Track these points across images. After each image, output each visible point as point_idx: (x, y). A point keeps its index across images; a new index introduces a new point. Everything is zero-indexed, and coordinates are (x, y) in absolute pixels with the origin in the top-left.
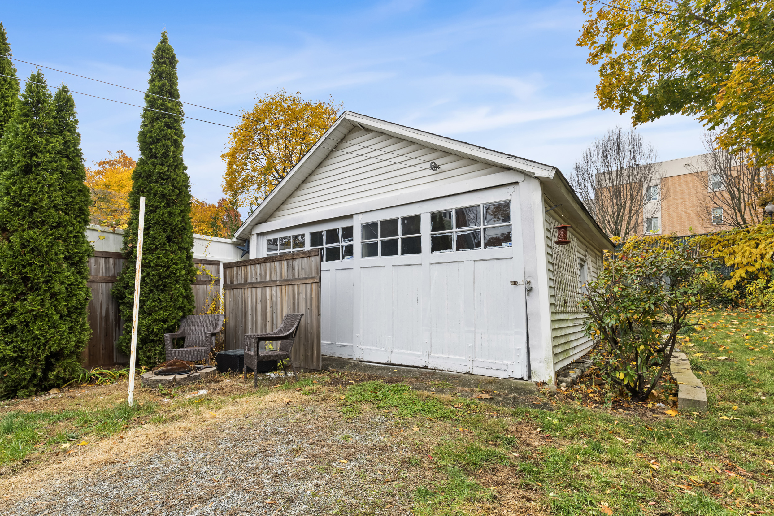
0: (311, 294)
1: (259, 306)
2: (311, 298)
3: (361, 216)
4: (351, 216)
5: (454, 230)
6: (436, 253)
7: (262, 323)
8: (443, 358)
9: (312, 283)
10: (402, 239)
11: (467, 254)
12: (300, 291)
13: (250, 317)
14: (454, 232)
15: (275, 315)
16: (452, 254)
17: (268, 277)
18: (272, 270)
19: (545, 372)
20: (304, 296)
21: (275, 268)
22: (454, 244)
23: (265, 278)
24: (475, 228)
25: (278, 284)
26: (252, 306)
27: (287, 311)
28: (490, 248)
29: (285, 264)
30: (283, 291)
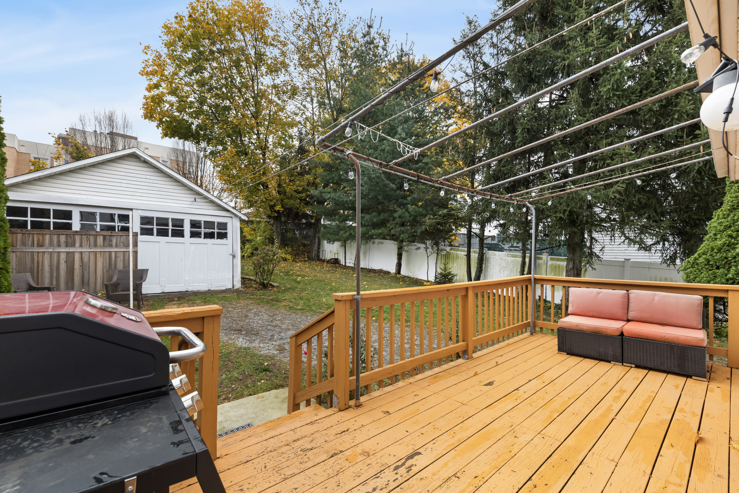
1: (63, 266)
3: (139, 211)
4: (132, 209)
5: (203, 230)
6: (192, 239)
7: (67, 278)
10: (172, 229)
11: (208, 241)
14: (203, 231)
15: (85, 272)
16: (202, 240)
17: (77, 244)
18: (83, 240)
19: (238, 285)
20: (122, 259)
21: (88, 240)
22: (203, 236)
23: (73, 245)
24: (213, 230)
25: (92, 250)
26: (51, 266)
27: (102, 268)
28: (219, 240)
29: (101, 237)
30: (98, 255)
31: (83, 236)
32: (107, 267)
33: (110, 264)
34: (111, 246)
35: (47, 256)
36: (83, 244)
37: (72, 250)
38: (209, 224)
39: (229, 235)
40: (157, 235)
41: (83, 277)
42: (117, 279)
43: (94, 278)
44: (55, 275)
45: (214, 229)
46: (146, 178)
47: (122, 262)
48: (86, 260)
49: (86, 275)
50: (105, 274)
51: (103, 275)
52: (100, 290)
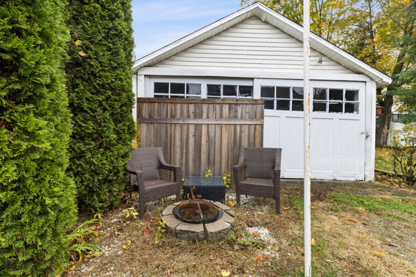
0: (255, 133)
1: (191, 141)
2: (255, 136)
3: (260, 80)
4: (252, 79)
5: (328, 100)
6: (315, 112)
7: (195, 155)
8: (319, 173)
9: (256, 125)
10: (293, 101)
11: (334, 115)
12: (243, 130)
13: (178, 150)
14: (328, 102)
15: (212, 149)
16: (326, 114)
17: (205, 116)
18: (210, 111)
19: (371, 177)
20: (247, 134)
21: (215, 110)
22: (328, 109)
23: (201, 117)
24: (340, 101)
25: (218, 122)
26: (181, 140)
27: (227, 144)
28: (347, 114)
29: (227, 106)
30: (223, 129)
31: (210, 105)
32: (232, 144)
33: (235, 140)
34: (236, 117)
35: (178, 128)
36: (210, 115)
37: (199, 122)
38: (336, 94)
39: (361, 107)
40: (277, 109)
41: (209, 155)
42: (245, 160)
43: (219, 156)
44: (184, 151)
45: (342, 100)
46: (266, 42)
47: (247, 137)
48: (212, 134)
49: (212, 153)
50: (230, 153)
51: (228, 154)
52: (225, 172)
